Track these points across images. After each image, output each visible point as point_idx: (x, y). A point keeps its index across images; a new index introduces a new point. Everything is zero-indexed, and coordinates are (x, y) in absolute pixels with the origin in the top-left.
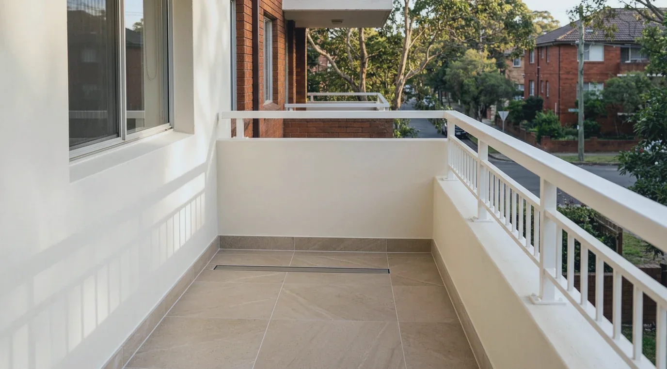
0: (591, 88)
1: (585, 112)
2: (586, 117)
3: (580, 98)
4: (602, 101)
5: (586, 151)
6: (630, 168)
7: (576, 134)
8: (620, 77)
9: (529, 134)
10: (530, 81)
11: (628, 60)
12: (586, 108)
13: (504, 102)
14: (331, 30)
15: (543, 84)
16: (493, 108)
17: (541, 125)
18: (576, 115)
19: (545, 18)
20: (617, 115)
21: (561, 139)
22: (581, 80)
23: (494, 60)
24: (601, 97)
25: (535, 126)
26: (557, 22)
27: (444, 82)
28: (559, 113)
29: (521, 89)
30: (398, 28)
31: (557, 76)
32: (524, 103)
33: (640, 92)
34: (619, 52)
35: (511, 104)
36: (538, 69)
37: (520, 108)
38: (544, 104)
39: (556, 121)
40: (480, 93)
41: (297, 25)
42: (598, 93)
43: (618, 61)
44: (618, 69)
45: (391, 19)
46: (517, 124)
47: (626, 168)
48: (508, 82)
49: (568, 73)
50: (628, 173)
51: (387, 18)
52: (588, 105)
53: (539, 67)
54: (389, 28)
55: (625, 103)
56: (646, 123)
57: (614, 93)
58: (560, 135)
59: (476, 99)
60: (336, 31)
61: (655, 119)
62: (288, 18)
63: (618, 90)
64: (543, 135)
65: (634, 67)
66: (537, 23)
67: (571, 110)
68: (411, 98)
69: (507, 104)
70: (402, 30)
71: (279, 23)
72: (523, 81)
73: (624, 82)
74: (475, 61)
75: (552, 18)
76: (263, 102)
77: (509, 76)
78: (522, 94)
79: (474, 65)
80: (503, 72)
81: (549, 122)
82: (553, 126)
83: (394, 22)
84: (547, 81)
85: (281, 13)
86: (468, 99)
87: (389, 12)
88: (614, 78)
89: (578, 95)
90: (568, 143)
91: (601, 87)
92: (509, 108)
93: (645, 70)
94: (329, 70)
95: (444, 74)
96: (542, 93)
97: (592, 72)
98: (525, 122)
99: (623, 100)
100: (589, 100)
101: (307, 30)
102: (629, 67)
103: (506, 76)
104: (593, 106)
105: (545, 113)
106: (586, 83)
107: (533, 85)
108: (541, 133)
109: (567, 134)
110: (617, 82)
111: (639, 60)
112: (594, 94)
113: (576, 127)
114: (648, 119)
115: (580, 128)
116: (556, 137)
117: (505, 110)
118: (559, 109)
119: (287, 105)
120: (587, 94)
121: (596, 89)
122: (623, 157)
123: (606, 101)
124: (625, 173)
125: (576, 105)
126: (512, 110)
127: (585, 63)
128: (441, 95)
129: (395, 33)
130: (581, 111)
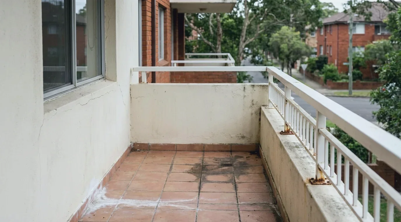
0: (357, 50)
1: (353, 65)
2: (354, 68)
3: (350, 57)
4: (363, 58)
5: (354, 89)
6: (377, 100)
7: (348, 78)
8: (374, 44)
9: (319, 78)
10: (321, 46)
11: (379, 32)
12: (354, 63)
13: (304, 59)
14: (200, 14)
15: (328, 48)
16: (298, 62)
17: (326, 73)
18: (348, 67)
19: (330, 6)
20: (372, 67)
21: (338, 81)
22: (351, 45)
23: (299, 33)
24: (363, 56)
25: (323, 73)
26: (337, 9)
27: (268, 46)
28: (337, 65)
29: (315, 51)
30: (241, 12)
31: (336, 43)
32: (317, 59)
33: (386, 53)
34: (374, 28)
35: (309, 59)
36: (325, 39)
37: (314, 62)
38: (329, 60)
39: (335, 71)
40: (290, 53)
41: (179, 12)
42: (361, 53)
43: (373, 34)
44: (373, 39)
45: (236, 8)
46: (312, 72)
47: (375, 100)
48: (307, 47)
49: (343, 41)
50: (375, 103)
51: (234, 7)
52: (355, 60)
53: (326, 37)
54: (236, 13)
55: (377, 59)
56: (386, 73)
57: (371, 53)
58: (338, 79)
59: (288, 57)
60: (203, 15)
61: (391, 71)
62: (173, 7)
63: (373, 52)
64: (328, 79)
65: (383, 37)
66: (326, 10)
67: (345, 64)
68: (248, 56)
69: (306, 60)
70: (243, 14)
71: (168, 11)
72: (316, 46)
73: (377, 46)
74: (288, 33)
75: (334, 7)
76: (158, 60)
77: (308, 43)
78: (316, 53)
79: (287, 36)
80: (304, 40)
81: (331, 71)
82: (334, 74)
83: (238, 9)
84: (330, 46)
85: (169, 4)
86: (283, 57)
87: (235, 3)
88: (371, 44)
89: (349, 54)
90: (342, 84)
91: (363, 50)
92: (307, 63)
93: (389, 39)
94: (199, 39)
95: (269, 41)
96: (327, 54)
97: (358, 40)
98: (317, 71)
99: (376, 58)
100: (356, 57)
101: (185, 14)
102: (380, 37)
103: (306, 43)
104: (358, 61)
105: (329, 65)
106: (354, 47)
107: (322, 48)
108: (327, 77)
109: (343, 78)
110: (372, 47)
111: (386, 33)
112: (358, 54)
113: (347, 74)
114: (387, 71)
115: (350, 75)
116: (336, 80)
117: (305, 63)
118: (338, 63)
119: (173, 62)
120: (354, 55)
121: (359, 51)
122: (373, 93)
123: (366, 58)
124: (374, 103)
125: (348, 61)
126: (309, 64)
127: (354, 35)
128: (267, 54)
129: (239, 16)
130: (351, 64)
